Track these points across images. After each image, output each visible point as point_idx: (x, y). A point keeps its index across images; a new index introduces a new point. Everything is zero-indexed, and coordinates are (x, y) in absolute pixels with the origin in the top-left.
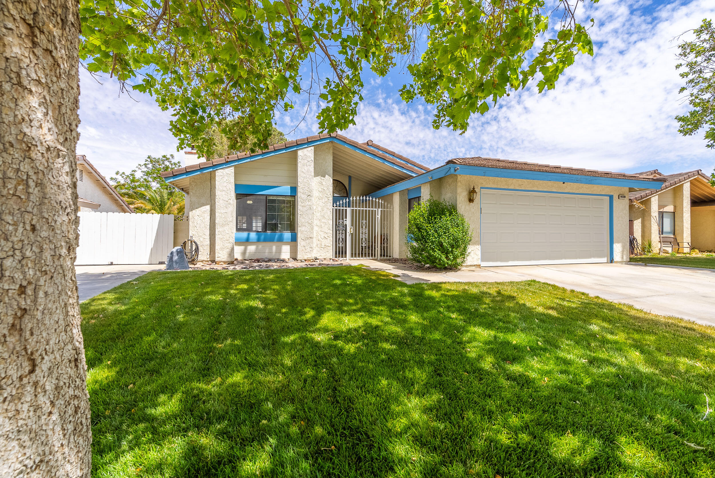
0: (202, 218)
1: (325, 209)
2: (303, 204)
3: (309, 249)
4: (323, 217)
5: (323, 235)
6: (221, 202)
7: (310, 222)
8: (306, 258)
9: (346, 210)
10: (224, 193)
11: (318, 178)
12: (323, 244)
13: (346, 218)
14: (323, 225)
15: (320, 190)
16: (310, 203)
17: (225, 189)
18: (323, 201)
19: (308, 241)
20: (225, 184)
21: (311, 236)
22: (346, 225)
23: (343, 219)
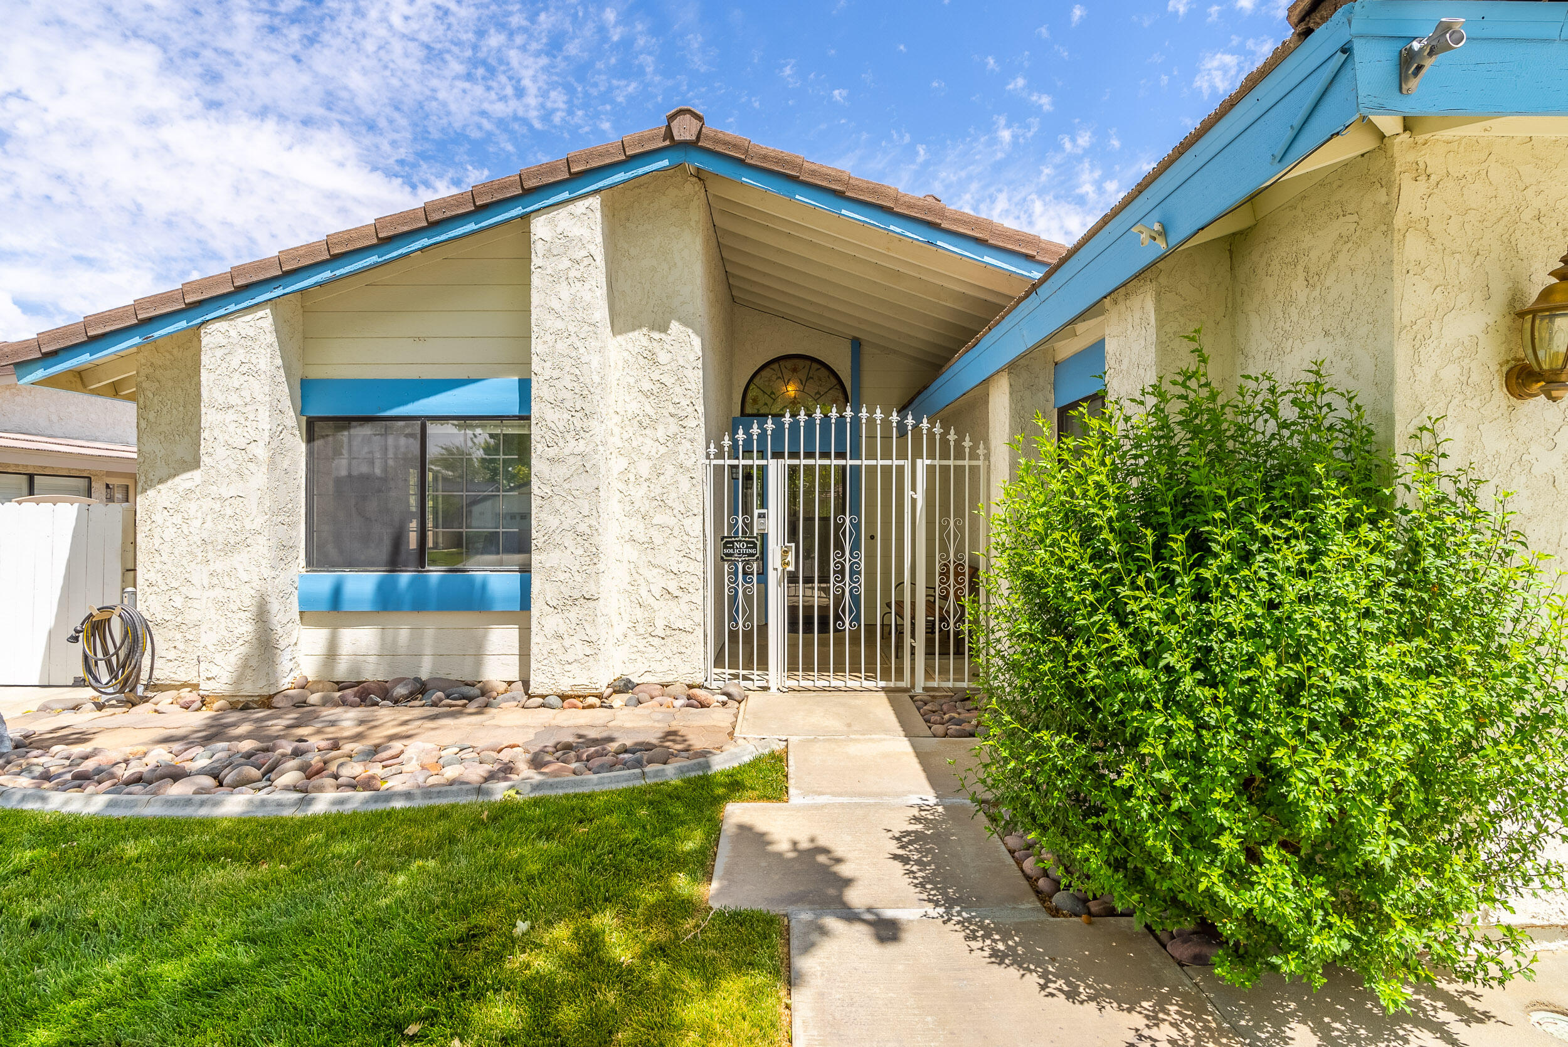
0: (178, 519)
1: (670, 470)
2: (551, 452)
3: (580, 650)
4: (662, 503)
5: (659, 582)
6: (221, 452)
7: (582, 528)
8: (565, 686)
9: (763, 470)
10: (231, 416)
11: (639, 338)
12: (660, 623)
13: (763, 504)
14: (658, 540)
15: (646, 385)
16: (581, 447)
17: (234, 399)
18: (661, 434)
19: (573, 614)
20: (237, 380)
21: (590, 589)
22: (764, 537)
23: (747, 510)
